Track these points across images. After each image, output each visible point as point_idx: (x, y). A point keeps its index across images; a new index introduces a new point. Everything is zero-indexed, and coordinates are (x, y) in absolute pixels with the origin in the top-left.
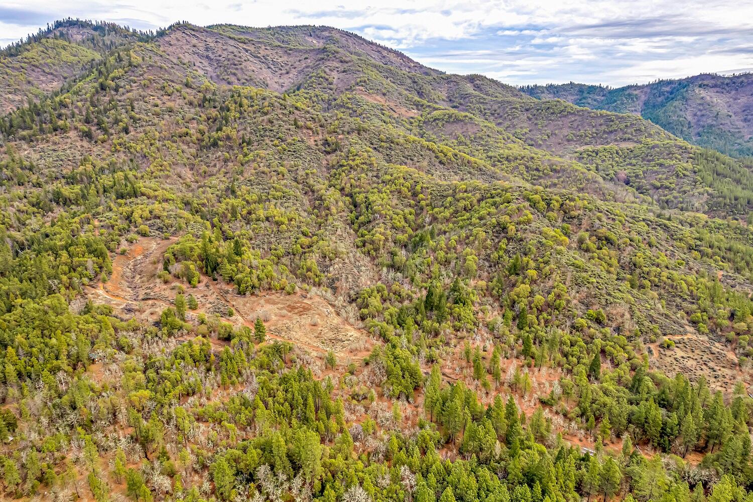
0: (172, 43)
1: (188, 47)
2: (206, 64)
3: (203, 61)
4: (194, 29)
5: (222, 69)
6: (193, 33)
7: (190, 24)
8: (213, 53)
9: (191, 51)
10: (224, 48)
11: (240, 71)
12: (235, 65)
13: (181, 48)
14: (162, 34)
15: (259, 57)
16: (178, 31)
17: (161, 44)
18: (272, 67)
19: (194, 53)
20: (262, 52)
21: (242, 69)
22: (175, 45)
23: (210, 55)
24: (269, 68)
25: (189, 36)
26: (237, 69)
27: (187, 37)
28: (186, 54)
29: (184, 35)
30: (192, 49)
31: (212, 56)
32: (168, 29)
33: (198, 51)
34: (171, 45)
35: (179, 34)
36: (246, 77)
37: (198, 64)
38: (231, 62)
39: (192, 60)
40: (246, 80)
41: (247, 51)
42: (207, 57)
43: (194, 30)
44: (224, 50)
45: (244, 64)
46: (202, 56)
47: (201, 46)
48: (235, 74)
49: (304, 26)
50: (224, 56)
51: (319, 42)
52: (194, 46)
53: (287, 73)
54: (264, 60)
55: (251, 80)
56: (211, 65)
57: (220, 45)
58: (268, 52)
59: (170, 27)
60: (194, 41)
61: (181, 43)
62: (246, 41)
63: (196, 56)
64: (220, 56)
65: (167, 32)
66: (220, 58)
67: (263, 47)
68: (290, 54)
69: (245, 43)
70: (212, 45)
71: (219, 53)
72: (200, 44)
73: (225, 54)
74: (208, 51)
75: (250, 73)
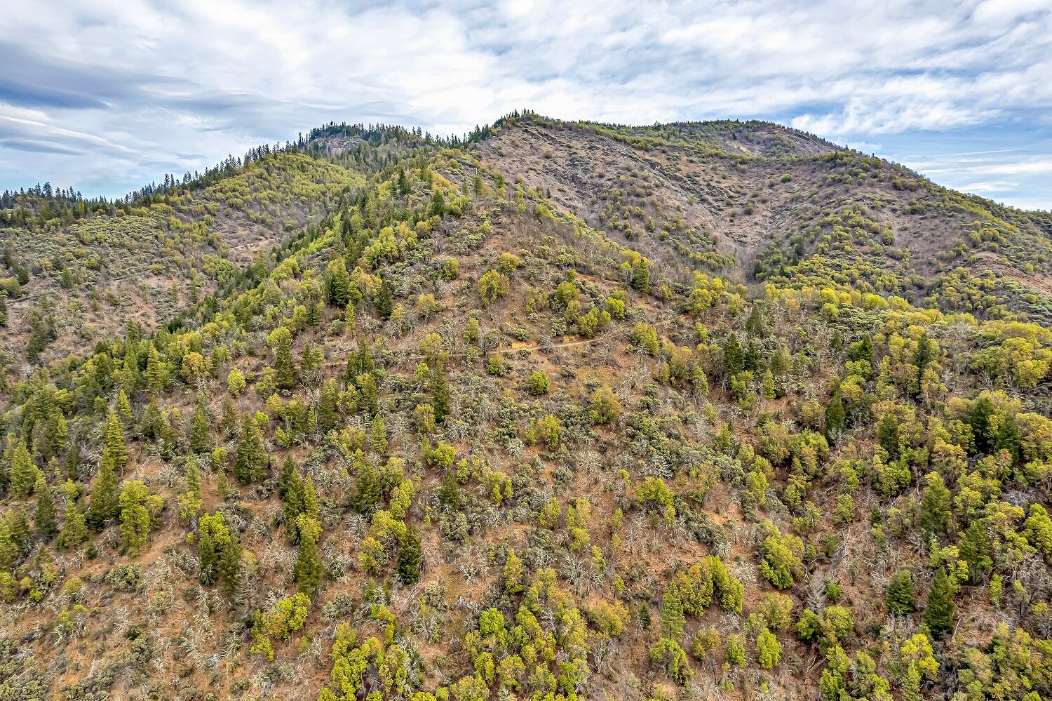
0: (504, 152)
1: (535, 158)
2: (572, 194)
3: (566, 188)
4: (545, 124)
5: (608, 203)
6: (544, 131)
7: (537, 116)
8: (585, 171)
9: (540, 167)
10: (609, 159)
11: (649, 208)
12: (638, 195)
13: (522, 161)
14: (482, 135)
15: (679, 179)
16: (515, 129)
17: (482, 154)
18: (710, 198)
19: (548, 171)
20: (685, 169)
21: (653, 204)
22: (509, 155)
23: (580, 174)
24: (703, 201)
25: (538, 138)
26: (642, 205)
27: (533, 141)
28: (532, 173)
29: (526, 135)
30: (543, 162)
31: (585, 178)
32: (495, 126)
33: (555, 166)
34: (501, 155)
35: (517, 135)
36: (666, 224)
37: (555, 194)
38: (629, 189)
39: (544, 185)
40: (667, 229)
41: (653, 165)
42: (574, 179)
43: (545, 126)
44: (609, 164)
45: (656, 193)
46: (562, 178)
47: (561, 156)
48: (639, 217)
50: (608, 176)
52: (547, 157)
53: (749, 213)
54: (689, 185)
55: (679, 229)
56: (582, 196)
57: (599, 154)
58: (698, 169)
59: (499, 123)
60: (547, 147)
61: (521, 151)
62: (649, 146)
63: (551, 178)
64: (601, 176)
65: (495, 131)
66: (602, 181)
67: (685, 158)
68: (743, 171)
69: (647, 150)
70: (583, 153)
71: (599, 170)
72: (559, 154)
73: (611, 173)
74: (575, 166)
75: (671, 214)
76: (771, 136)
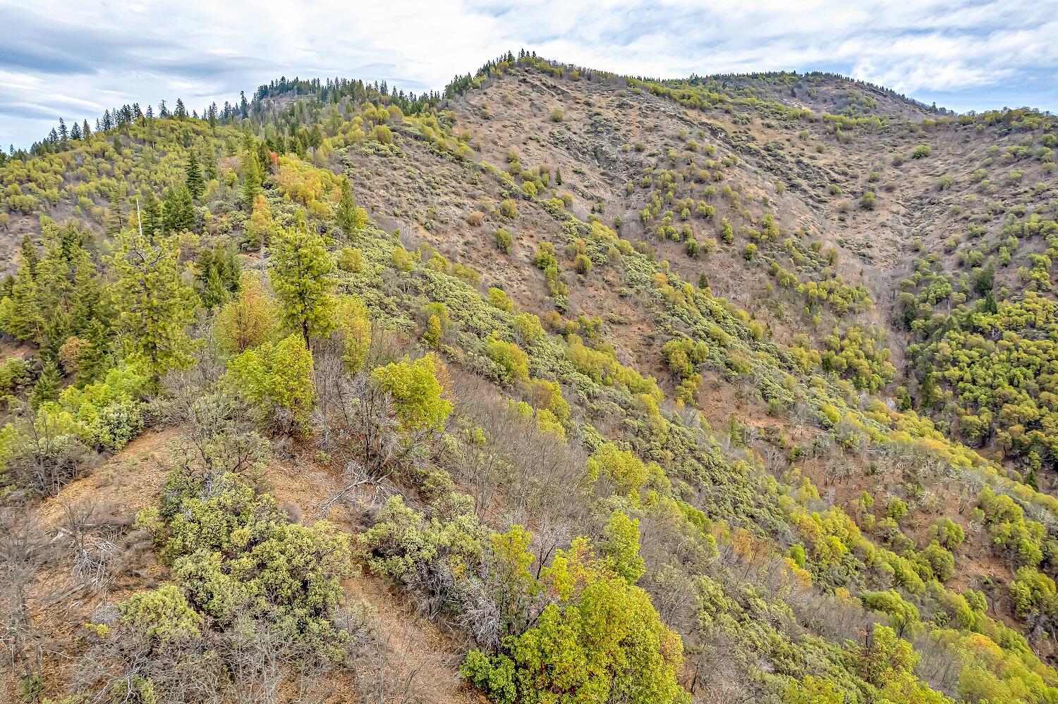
0: (490, 112)
1: (537, 122)
2: (595, 177)
3: (585, 168)
4: (552, 70)
5: (653, 193)
6: (550, 82)
7: (541, 60)
8: (614, 141)
9: (544, 136)
10: (650, 122)
11: (720, 203)
12: (700, 181)
13: (517, 126)
14: (461, 87)
15: (756, 153)
16: (507, 79)
17: (456, 115)
18: (804, 184)
19: (557, 142)
20: (762, 139)
21: (725, 195)
22: (498, 117)
23: (607, 147)
24: (794, 187)
25: (541, 92)
26: (708, 197)
27: (534, 95)
28: (532, 145)
29: (523, 88)
30: (549, 127)
31: (614, 153)
32: (479, 75)
33: (568, 134)
34: (486, 118)
35: (510, 87)
36: (753, 230)
37: (568, 178)
38: (685, 169)
39: (551, 164)
40: (752, 239)
41: (714, 132)
42: (597, 153)
43: (551, 74)
44: (650, 130)
45: (728, 176)
46: (579, 152)
47: (576, 119)
48: (705, 217)
49: (769, 75)
50: (650, 149)
51: (818, 111)
52: (556, 120)
53: (867, 207)
54: (769, 160)
55: (772, 238)
56: (611, 181)
57: (633, 115)
58: (781, 137)
59: (486, 70)
60: (555, 105)
61: (516, 112)
62: (706, 103)
63: (562, 150)
64: (639, 150)
65: (478, 82)
66: (642, 157)
67: (758, 121)
68: (847, 142)
69: (703, 109)
70: (609, 114)
71: (635, 140)
72: (574, 115)
73: (654, 144)
74: (597, 133)
75: (754, 212)
76: (841, 92)
